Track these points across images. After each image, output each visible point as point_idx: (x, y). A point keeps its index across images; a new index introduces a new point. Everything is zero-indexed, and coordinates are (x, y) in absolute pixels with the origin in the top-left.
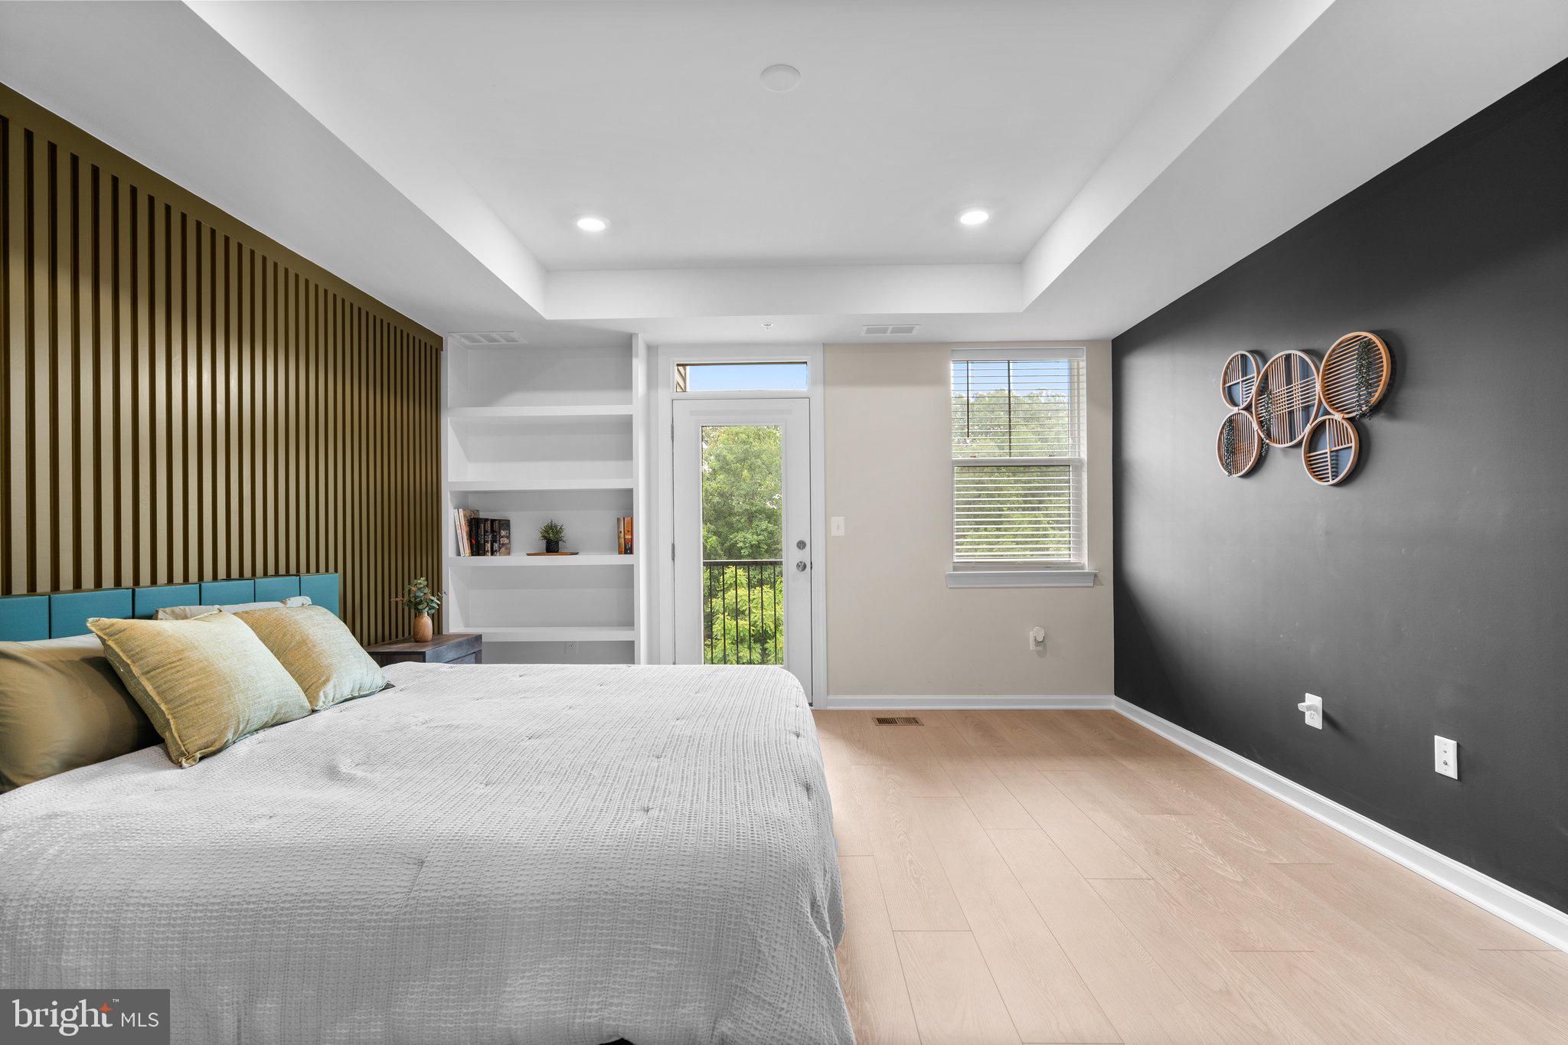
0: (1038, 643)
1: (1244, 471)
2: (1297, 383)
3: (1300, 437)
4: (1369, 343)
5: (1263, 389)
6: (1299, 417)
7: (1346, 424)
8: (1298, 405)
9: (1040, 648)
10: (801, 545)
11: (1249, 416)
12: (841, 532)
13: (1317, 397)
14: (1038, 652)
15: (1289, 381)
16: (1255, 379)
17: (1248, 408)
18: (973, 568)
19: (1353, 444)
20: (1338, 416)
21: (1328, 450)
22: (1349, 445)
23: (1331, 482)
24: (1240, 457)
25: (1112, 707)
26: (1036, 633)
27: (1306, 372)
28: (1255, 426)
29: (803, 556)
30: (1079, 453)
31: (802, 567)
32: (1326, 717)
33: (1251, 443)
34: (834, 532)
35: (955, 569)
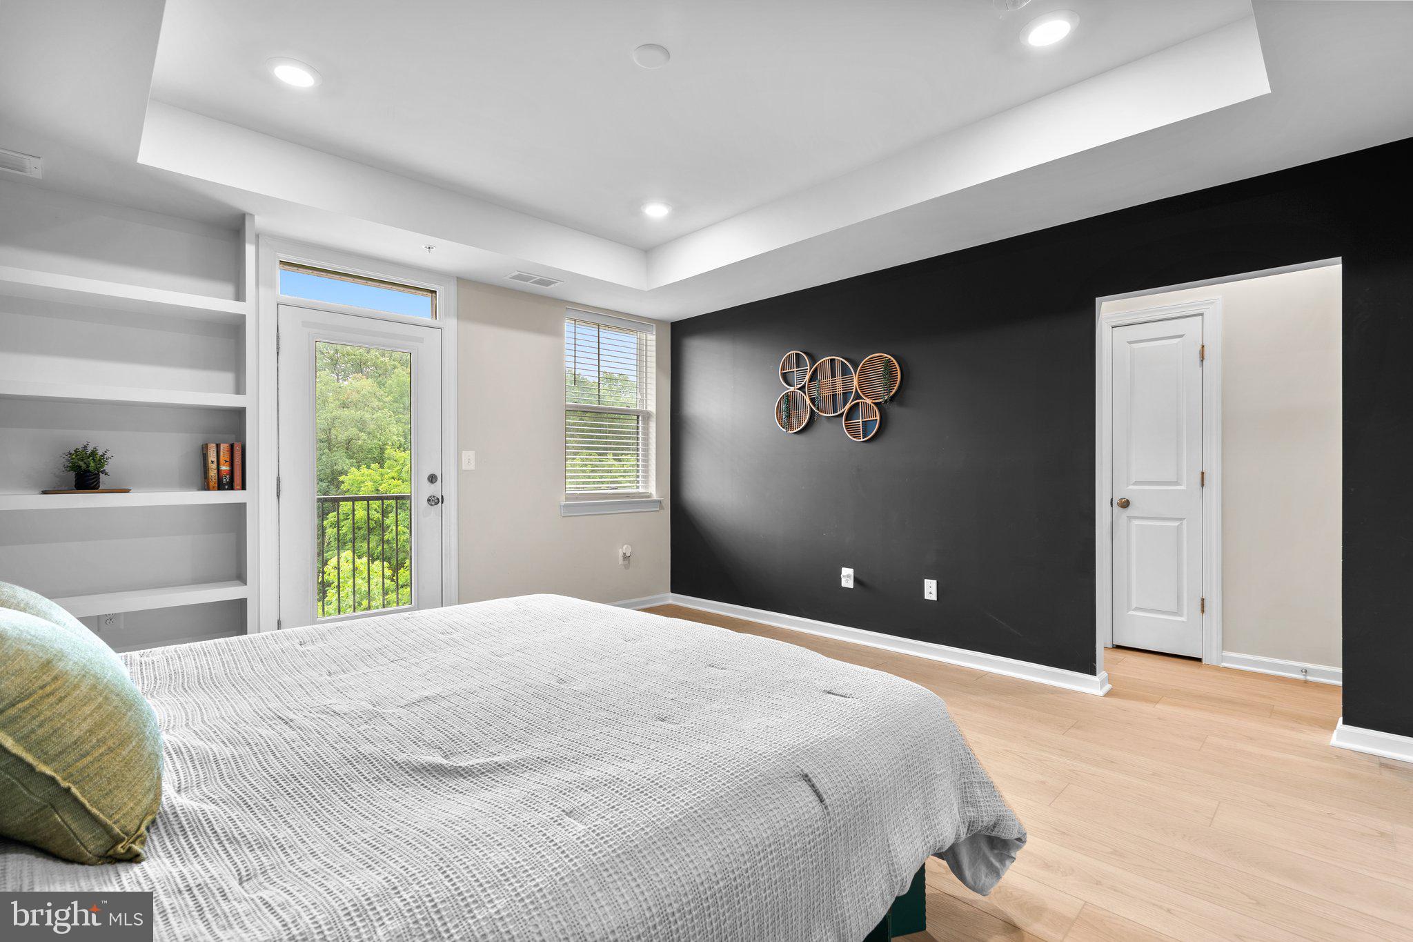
0: (625, 557)
1: (797, 430)
2: (839, 379)
3: (841, 411)
4: (889, 361)
5: (813, 377)
6: (840, 399)
7: (872, 405)
8: (839, 391)
9: (626, 562)
10: (432, 478)
11: (803, 394)
12: (472, 467)
13: (854, 388)
14: (624, 565)
15: (833, 375)
16: (808, 370)
17: (802, 389)
18: (577, 499)
19: (878, 418)
20: (869, 401)
21: (860, 420)
22: (875, 418)
23: (862, 440)
24: (795, 420)
25: (670, 602)
26: (626, 549)
27: (845, 371)
28: (808, 402)
29: (434, 490)
30: (646, 406)
31: (434, 501)
32: (856, 580)
33: (804, 412)
34: (465, 467)
35: (567, 499)
